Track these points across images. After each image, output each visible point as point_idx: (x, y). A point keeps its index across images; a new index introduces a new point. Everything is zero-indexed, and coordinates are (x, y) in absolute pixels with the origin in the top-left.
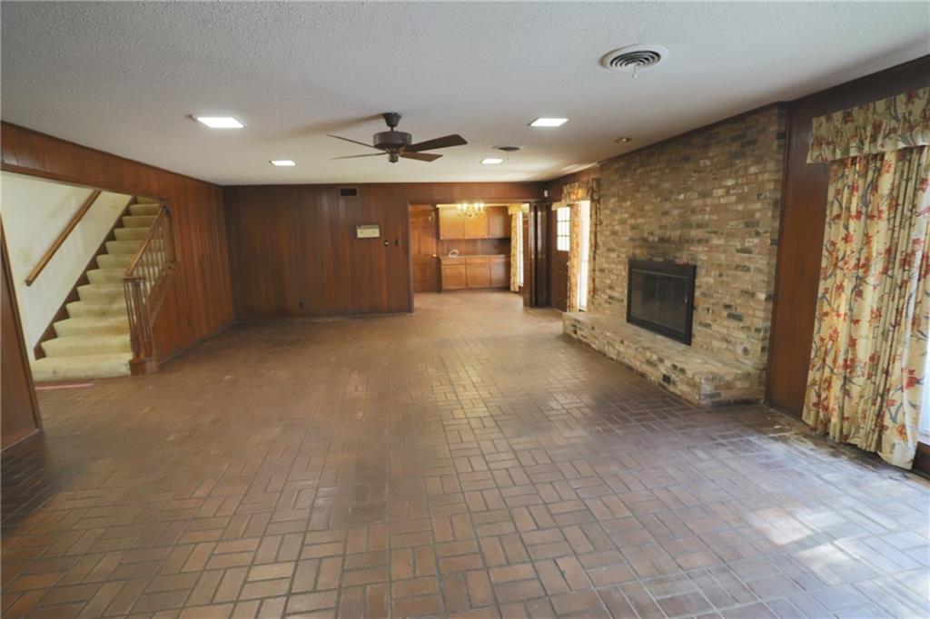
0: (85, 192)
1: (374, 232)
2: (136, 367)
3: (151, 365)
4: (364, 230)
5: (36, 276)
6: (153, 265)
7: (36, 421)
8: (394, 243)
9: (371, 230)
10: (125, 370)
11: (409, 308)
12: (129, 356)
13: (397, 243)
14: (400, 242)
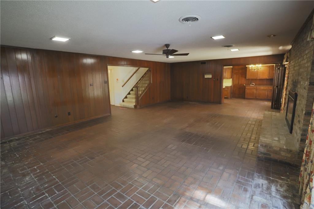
0: (136, 68)
1: (210, 76)
2: (135, 106)
3: (138, 107)
4: (207, 76)
5: (124, 85)
6: (144, 84)
7: (110, 113)
8: (217, 80)
9: (209, 75)
10: (133, 107)
11: (220, 102)
12: (135, 104)
13: (218, 80)
14: (219, 79)
